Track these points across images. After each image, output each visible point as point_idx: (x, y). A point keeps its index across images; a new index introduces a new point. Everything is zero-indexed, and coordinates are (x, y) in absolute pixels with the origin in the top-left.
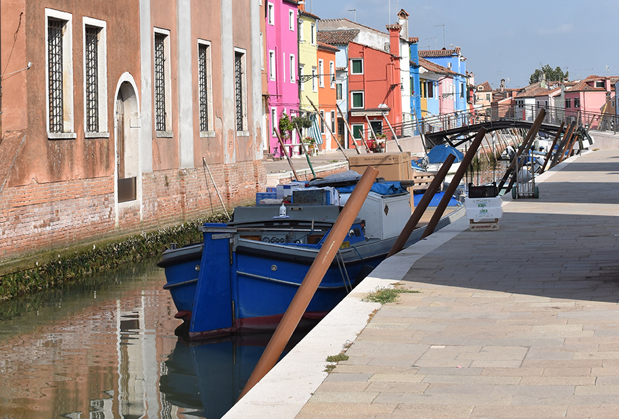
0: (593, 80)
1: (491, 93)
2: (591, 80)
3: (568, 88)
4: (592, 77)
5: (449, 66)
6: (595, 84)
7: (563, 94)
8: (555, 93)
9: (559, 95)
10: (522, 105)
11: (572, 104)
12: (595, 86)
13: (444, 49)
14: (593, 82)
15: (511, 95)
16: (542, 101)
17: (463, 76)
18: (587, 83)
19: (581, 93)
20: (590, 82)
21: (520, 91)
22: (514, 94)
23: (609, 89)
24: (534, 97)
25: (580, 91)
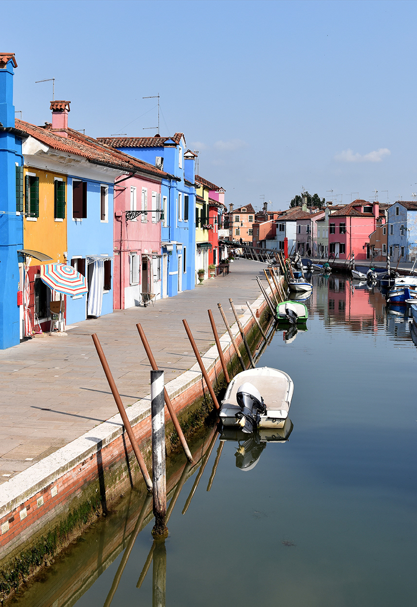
0: (360, 204)
1: (253, 215)
2: (358, 204)
3: (333, 212)
4: (358, 201)
5: (159, 163)
6: (363, 209)
7: (327, 219)
8: (318, 218)
9: (323, 220)
10: (283, 228)
11: (337, 231)
12: (362, 211)
13: (158, 136)
14: (360, 206)
15: (272, 218)
16: (304, 226)
17: (188, 183)
18: (353, 207)
19: (348, 218)
20: (357, 206)
21: (281, 214)
22: (276, 217)
23: (377, 215)
24: (295, 221)
25: (346, 216)
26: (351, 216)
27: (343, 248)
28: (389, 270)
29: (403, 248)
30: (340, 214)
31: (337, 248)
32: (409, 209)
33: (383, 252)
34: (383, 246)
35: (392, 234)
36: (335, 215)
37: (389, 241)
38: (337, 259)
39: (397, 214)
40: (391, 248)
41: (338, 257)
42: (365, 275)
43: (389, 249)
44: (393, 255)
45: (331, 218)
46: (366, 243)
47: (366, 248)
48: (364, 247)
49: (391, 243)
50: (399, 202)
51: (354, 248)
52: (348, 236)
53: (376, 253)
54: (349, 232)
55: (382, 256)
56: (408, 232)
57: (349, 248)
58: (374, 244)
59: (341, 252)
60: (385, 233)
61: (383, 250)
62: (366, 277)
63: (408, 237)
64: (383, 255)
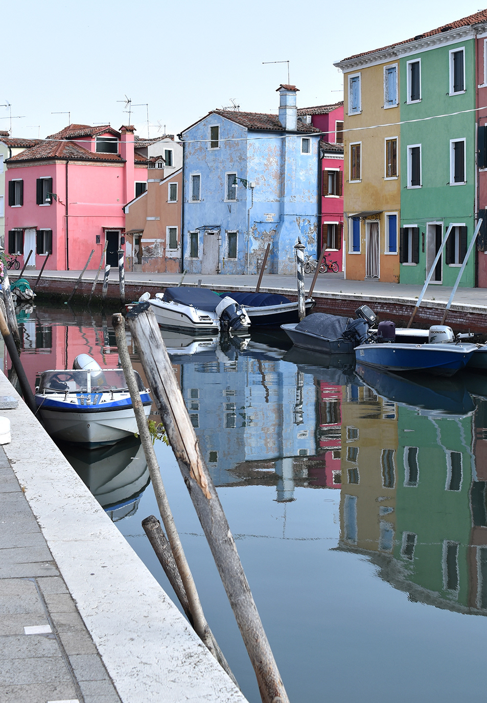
26: (68, 159)
27: (45, 241)
28: (302, 299)
29: (232, 236)
30: (38, 156)
31: (30, 243)
32: (252, 130)
33: (168, 248)
34: (168, 232)
35: (196, 197)
36: (25, 158)
37: (187, 217)
38: (31, 268)
39: (214, 145)
40: (194, 236)
41: (34, 264)
42: (210, 315)
43: (188, 239)
44: (200, 253)
45: (13, 166)
46: (104, 229)
47: (105, 242)
48: (98, 238)
49: (192, 225)
50: (218, 112)
51: (75, 240)
52: (60, 210)
53: (149, 250)
54: (63, 199)
55: (165, 258)
56: (249, 192)
57: (64, 240)
58: (140, 228)
59: (40, 250)
60: (173, 197)
61: (168, 242)
62: (216, 324)
63: (248, 206)
64: (168, 255)
